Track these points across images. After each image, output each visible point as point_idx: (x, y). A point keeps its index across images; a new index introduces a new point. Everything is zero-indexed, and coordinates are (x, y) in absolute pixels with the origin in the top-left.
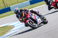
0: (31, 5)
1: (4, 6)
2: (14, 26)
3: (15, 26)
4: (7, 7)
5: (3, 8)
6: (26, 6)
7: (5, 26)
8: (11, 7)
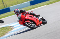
0: (32, 6)
1: (3, 7)
2: (13, 27)
3: (15, 27)
4: (6, 8)
5: (3, 9)
6: (26, 7)
7: (5, 27)
8: (10, 7)
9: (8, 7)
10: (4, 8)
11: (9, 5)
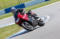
1: (18, 3)
4: (21, 4)
8: (25, 3)
9: (23, 3)
10: (19, 5)
11: (23, 1)
